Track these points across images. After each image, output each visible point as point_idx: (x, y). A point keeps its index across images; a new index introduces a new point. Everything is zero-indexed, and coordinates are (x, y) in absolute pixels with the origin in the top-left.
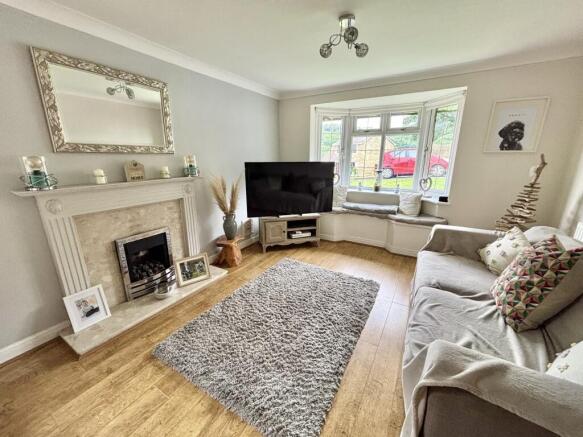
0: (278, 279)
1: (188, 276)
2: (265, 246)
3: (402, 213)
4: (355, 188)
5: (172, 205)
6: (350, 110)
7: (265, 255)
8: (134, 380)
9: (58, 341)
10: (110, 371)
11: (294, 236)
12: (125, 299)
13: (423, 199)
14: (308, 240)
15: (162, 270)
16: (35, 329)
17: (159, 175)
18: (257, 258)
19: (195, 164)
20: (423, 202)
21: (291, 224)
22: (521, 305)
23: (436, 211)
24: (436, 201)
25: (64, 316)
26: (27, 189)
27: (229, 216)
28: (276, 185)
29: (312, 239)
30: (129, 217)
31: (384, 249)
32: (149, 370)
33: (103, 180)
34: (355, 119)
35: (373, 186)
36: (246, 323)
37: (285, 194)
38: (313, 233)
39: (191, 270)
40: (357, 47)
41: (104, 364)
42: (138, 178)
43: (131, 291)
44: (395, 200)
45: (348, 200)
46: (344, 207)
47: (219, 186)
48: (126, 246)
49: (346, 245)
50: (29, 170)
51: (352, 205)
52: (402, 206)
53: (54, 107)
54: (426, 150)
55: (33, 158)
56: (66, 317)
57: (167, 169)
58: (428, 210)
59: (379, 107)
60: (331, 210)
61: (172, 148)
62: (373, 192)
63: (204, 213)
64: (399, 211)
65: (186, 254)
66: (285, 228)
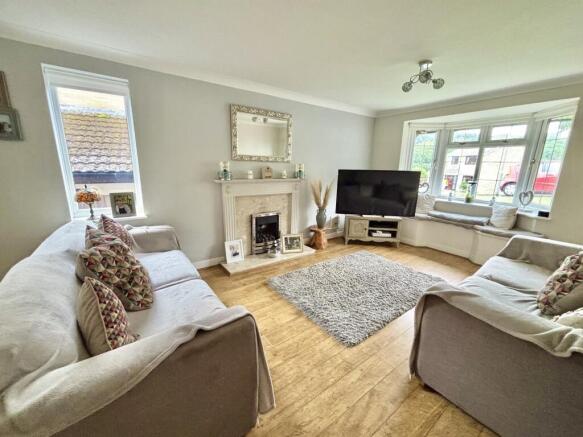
0: (353, 262)
1: (289, 247)
2: (347, 239)
3: (492, 225)
4: (444, 197)
5: (285, 197)
6: (445, 124)
7: (347, 246)
8: (257, 291)
9: (219, 266)
10: (244, 285)
11: (374, 234)
12: (251, 253)
13: (518, 212)
14: (388, 240)
15: (273, 239)
16: (210, 257)
17: (280, 177)
18: (339, 247)
19: (303, 170)
20: (518, 216)
21: (373, 223)
22: (553, 293)
23: (533, 226)
24: (535, 215)
25: (223, 254)
26: (220, 179)
27: (321, 210)
28: (367, 192)
29: (392, 240)
30: (260, 202)
31: (467, 259)
32: (264, 289)
33: (251, 177)
34: (450, 132)
35: (464, 197)
36: (325, 281)
37: (374, 200)
38: (394, 235)
39: (292, 243)
40: (434, 82)
41: (242, 281)
42: (270, 177)
43: (255, 249)
44: (487, 212)
45: (435, 209)
46: (429, 215)
47: (317, 188)
48: (257, 219)
49: (427, 250)
50: (222, 169)
51: (438, 213)
52: (493, 219)
53: (236, 136)
54: (532, 163)
55: (225, 163)
56: (224, 255)
57: (285, 172)
58: (523, 224)
59: (476, 121)
60: (413, 215)
61: (290, 158)
62: (463, 203)
63: (304, 206)
64: (489, 223)
65: (289, 232)
66: (367, 226)
